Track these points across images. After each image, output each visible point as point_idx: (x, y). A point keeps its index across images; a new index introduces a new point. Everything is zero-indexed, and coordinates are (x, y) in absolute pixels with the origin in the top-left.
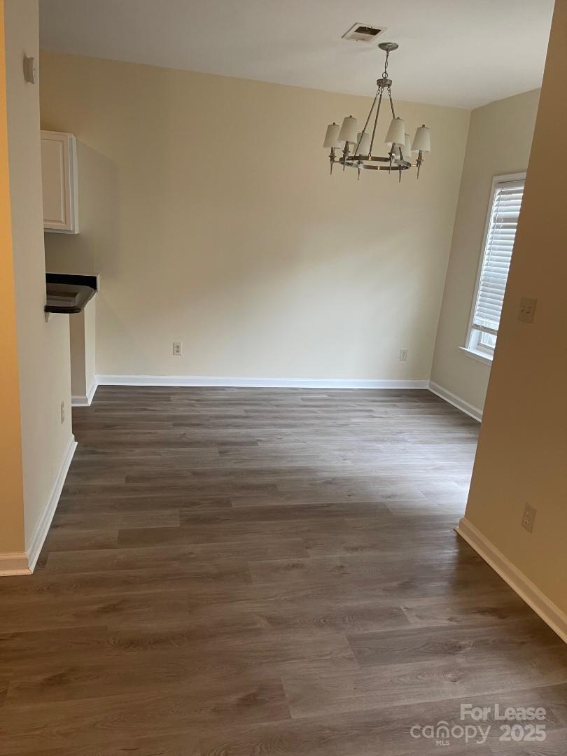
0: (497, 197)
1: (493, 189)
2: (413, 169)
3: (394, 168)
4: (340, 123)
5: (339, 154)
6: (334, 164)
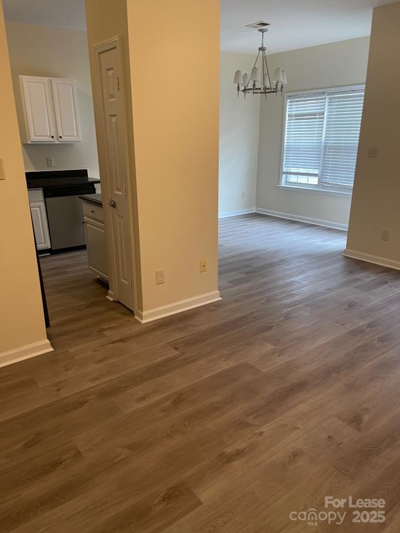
0: (288, 104)
1: (285, 100)
2: (279, 93)
3: (273, 92)
4: (249, 74)
5: (242, 88)
6: (246, 94)
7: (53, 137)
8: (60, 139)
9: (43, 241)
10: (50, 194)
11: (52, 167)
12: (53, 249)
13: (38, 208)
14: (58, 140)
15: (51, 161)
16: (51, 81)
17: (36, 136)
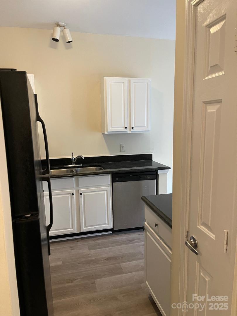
7: (126, 128)
8: (132, 130)
9: (107, 223)
10: (117, 179)
11: (124, 151)
12: (114, 230)
13: (105, 192)
14: (130, 130)
15: (123, 147)
16: (130, 81)
17: (112, 127)
